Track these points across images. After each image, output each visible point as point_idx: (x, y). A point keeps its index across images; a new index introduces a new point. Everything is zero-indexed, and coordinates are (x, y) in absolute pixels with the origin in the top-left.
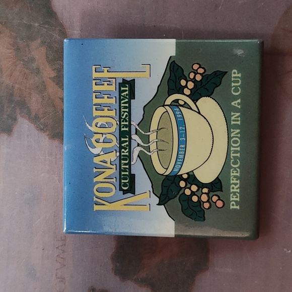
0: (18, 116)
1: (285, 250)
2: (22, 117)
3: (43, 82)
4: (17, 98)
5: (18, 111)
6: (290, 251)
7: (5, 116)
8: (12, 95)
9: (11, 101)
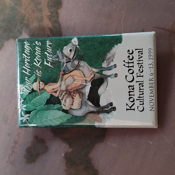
0: (23, 32)
1: (149, 141)
2: (26, 33)
3: (42, 17)
4: (25, 22)
5: (24, 29)
6: (152, 143)
7: (16, 30)
8: (23, 19)
9: (22, 23)
